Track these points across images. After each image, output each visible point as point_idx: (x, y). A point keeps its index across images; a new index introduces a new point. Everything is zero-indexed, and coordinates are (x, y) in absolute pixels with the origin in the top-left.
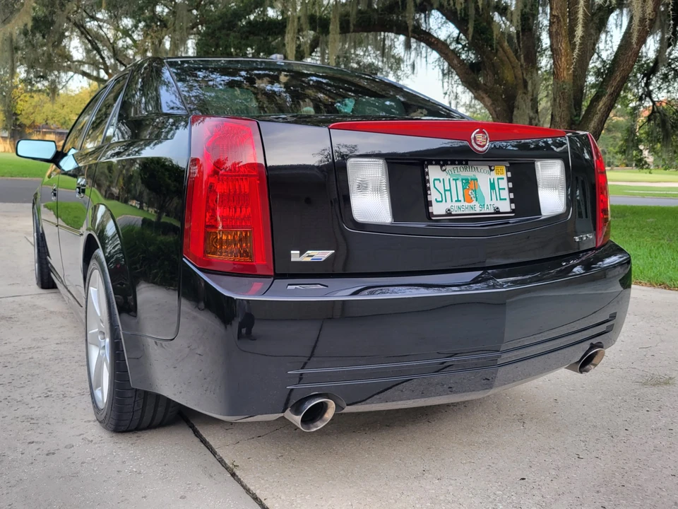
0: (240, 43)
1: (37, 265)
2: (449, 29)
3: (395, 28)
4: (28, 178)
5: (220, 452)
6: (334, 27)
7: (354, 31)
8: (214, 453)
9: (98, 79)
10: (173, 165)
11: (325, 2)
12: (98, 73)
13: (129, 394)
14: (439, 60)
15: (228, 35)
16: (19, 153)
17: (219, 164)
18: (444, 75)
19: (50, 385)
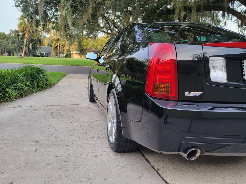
0: (157, 18)
1: (89, 94)
2: (242, 8)
3: (219, 9)
4: (85, 66)
5: (152, 164)
6: (194, 10)
7: (202, 11)
8: (150, 164)
9: (108, 33)
10: (138, 61)
11: (190, 1)
12: (108, 31)
13: (122, 139)
14: (237, 20)
15: (153, 16)
16: (87, 57)
17: (159, 60)
18: (239, 26)
19: (94, 134)
